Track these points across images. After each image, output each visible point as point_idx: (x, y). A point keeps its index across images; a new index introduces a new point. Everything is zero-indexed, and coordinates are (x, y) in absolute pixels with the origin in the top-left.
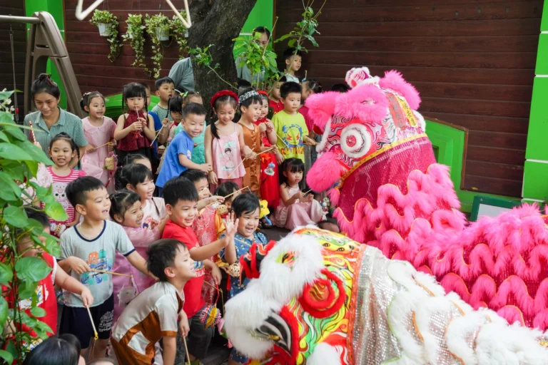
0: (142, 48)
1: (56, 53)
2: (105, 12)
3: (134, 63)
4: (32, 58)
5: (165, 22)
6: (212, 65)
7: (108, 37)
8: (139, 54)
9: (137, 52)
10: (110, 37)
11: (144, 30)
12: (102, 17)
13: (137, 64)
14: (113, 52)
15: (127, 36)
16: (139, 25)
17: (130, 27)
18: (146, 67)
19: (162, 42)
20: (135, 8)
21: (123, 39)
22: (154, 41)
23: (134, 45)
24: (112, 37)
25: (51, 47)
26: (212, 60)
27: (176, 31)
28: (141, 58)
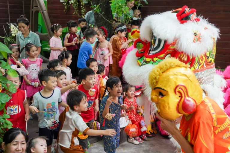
0: (77, 7)
1: (41, 9)
3: (74, 14)
4: (32, 11)
6: (101, 12)
8: (76, 9)
9: (75, 8)
10: (65, 2)
14: (66, 9)
15: (71, 2)
18: (79, 15)
19: (85, 4)
21: (70, 3)
22: (82, 4)
23: (74, 5)
25: (40, 7)
26: (101, 10)
28: (76, 11)
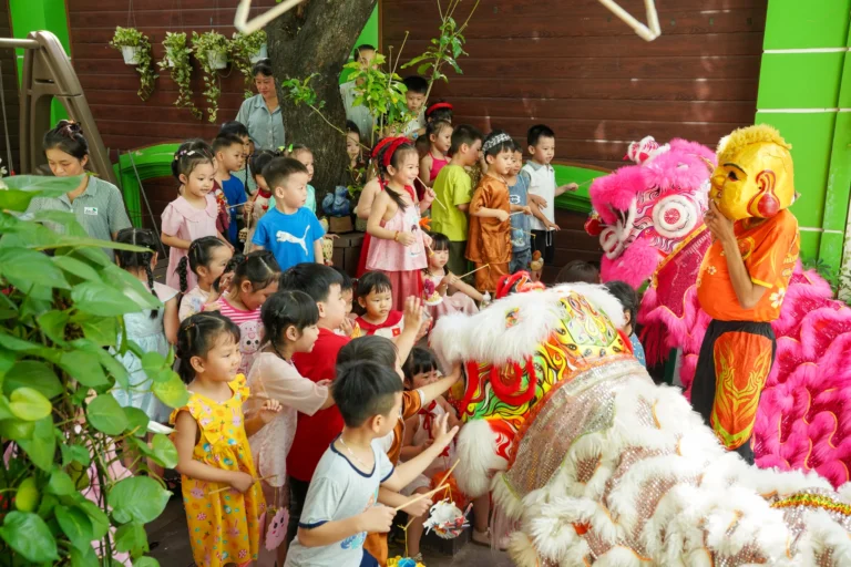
0: (188, 80)
1: (65, 90)
2: (132, 30)
3: (177, 102)
4: (29, 97)
5: (221, 43)
6: (316, 103)
7: (137, 66)
8: (184, 88)
9: (181, 85)
10: (141, 66)
11: (191, 55)
12: (128, 37)
13: (182, 102)
14: (145, 86)
15: (165, 63)
16: (182, 48)
17: (169, 50)
18: (195, 107)
19: (219, 70)
20: (176, 23)
21: (160, 67)
22: (206, 70)
23: (176, 76)
24: (143, 65)
25: (57, 82)
26: (315, 96)
27: (238, 55)
28: (186, 94)
